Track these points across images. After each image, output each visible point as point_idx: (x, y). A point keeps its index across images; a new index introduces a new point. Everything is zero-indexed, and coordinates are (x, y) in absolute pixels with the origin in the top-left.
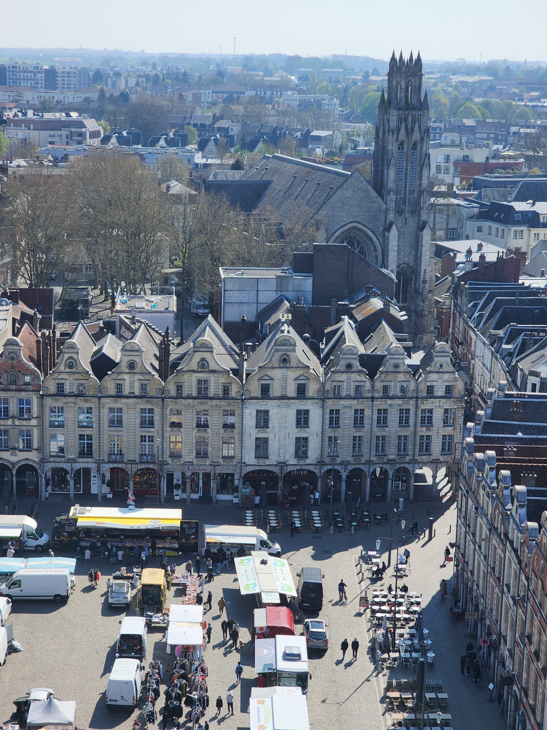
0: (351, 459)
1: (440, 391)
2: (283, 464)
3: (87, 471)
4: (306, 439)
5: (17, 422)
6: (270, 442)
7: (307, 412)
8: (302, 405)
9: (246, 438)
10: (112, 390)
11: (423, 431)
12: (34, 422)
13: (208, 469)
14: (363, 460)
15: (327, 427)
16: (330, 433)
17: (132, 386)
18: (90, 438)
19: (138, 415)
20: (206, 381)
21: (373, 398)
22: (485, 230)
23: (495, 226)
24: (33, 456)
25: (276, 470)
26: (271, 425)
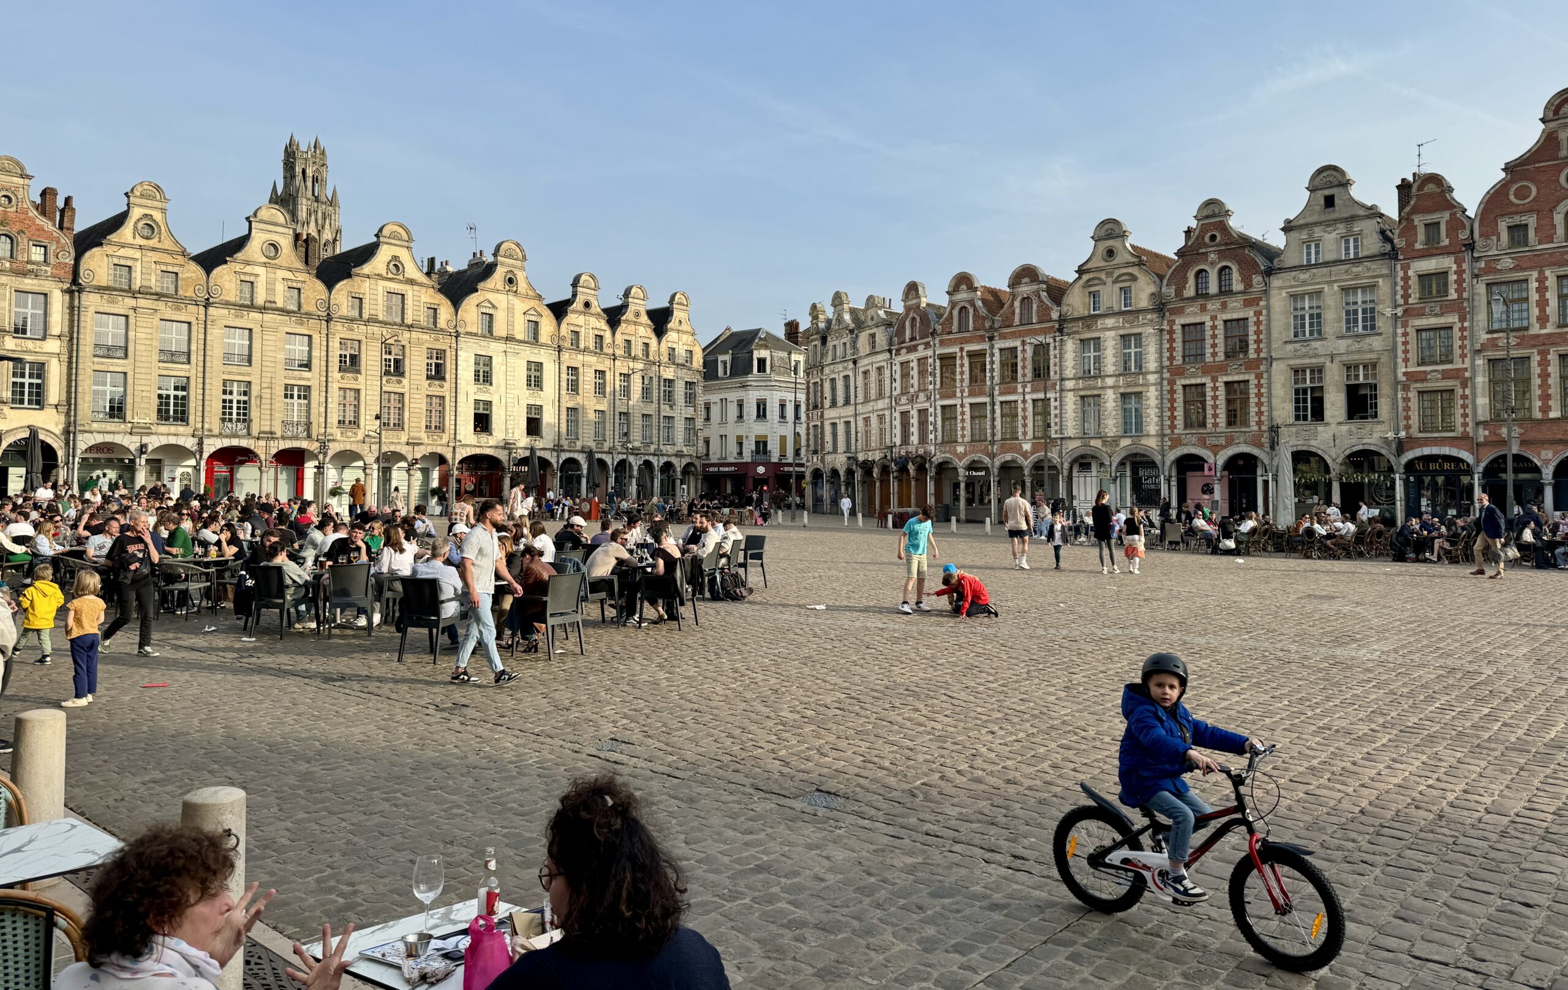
0: (593, 446)
1: (680, 357)
2: (509, 447)
4: (539, 409)
5: (10, 343)
6: (494, 408)
7: (539, 365)
8: (534, 355)
9: (461, 398)
10: (233, 292)
11: (666, 410)
13: (404, 451)
15: (564, 392)
16: (568, 402)
17: (271, 289)
19: (282, 345)
20: (401, 296)
21: (614, 357)
24: (47, 422)
25: (502, 455)
26: (494, 380)
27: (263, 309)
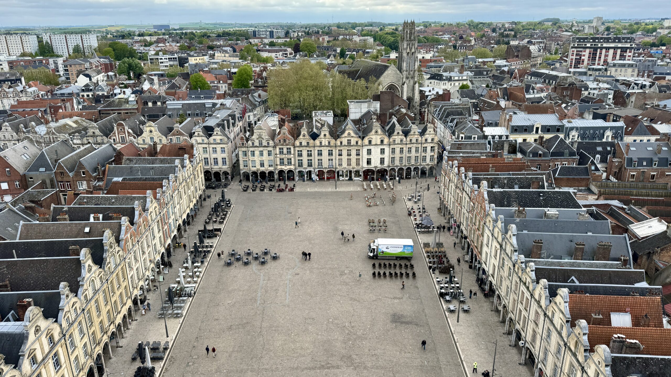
0: (399, 165)
1: (429, 140)
2: (376, 167)
3: (310, 172)
4: (384, 158)
5: (286, 156)
6: (372, 160)
7: (384, 149)
8: (382, 147)
9: (364, 158)
10: (319, 144)
11: (423, 154)
12: (292, 156)
13: (351, 169)
14: (403, 165)
15: (391, 154)
16: (392, 156)
17: (325, 143)
18: (311, 160)
19: (328, 152)
20: (350, 140)
21: (406, 144)
22: (433, 83)
23: (436, 81)
24: (292, 167)
25: (374, 169)
26: (372, 154)
27: (324, 146)
